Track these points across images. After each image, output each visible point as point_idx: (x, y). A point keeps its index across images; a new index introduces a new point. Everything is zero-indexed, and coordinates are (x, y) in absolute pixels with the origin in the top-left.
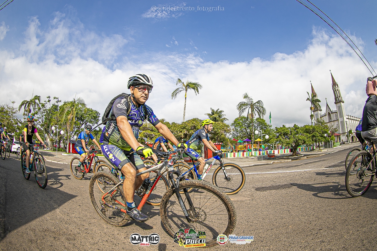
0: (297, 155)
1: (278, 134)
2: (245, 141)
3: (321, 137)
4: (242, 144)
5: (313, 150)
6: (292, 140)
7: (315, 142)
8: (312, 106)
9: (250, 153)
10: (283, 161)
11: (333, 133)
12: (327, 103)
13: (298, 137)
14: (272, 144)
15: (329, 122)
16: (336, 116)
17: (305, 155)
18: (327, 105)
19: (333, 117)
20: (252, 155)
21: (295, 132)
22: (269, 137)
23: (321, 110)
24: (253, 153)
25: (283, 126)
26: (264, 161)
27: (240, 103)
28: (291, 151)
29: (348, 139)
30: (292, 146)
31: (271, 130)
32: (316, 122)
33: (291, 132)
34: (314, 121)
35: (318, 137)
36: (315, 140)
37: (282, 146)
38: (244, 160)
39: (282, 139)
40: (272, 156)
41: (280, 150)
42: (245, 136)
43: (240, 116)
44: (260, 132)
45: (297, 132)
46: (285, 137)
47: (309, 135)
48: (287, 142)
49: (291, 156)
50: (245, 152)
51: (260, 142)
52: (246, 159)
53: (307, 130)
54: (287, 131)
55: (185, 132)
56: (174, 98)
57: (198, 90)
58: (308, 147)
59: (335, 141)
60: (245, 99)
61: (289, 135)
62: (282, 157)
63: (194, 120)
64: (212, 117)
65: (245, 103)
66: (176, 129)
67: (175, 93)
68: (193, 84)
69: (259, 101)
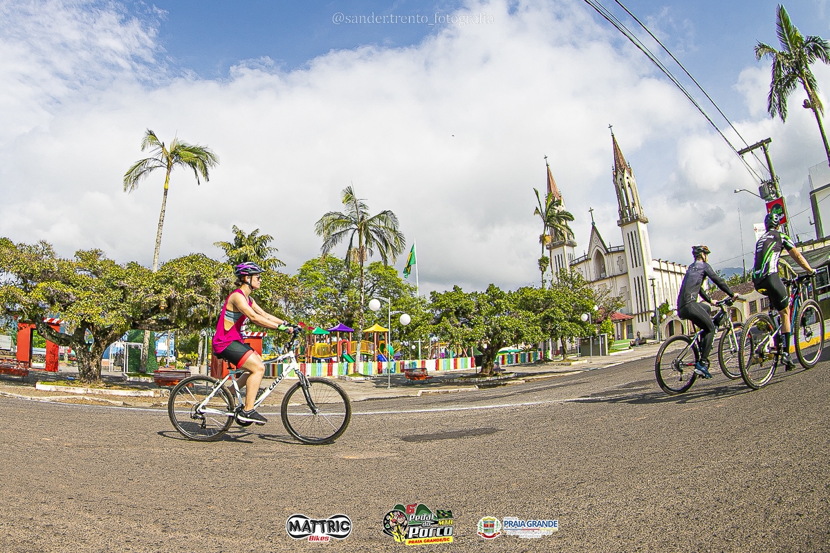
0: (496, 375)
1: (438, 312)
2: (336, 330)
3: (570, 321)
4: (325, 338)
5: (545, 360)
6: (481, 330)
7: (552, 336)
8: (547, 233)
9: (351, 365)
10: (452, 389)
11: (608, 312)
12: (593, 224)
13: (499, 321)
14: (416, 344)
15: (598, 280)
16: (622, 262)
17: (518, 376)
18: (594, 228)
19: (611, 264)
21: (489, 307)
22: (412, 320)
23: (572, 245)
24: (361, 366)
25: (455, 288)
26: (395, 389)
27: (325, 216)
28: (478, 361)
29: (656, 329)
31: (414, 299)
32: (555, 279)
33: (478, 306)
34: (550, 275)
35: (560, 321)
36: (552, 331)
39: (451, 327)
40: (418, 377)
41: (441, 361)
42: (334, 317)
43: (325, 254)
44: (382, 302)
45: (498, 306)
46: (459, 320)
47: (533, 317)
48: (466, 334)
49: (476, 375)
50: (334, 364)
51: (380, 336)
53: (527, 302)
54: (466, 305)
55: (172, 293)
56: (129, 188)
57: (206, 169)
58: (529, 354)
59: (613, 335)
60: (344, 205)
61: (474, 314)
62: (448, 380)
63: (193, 259)
64: (235, 253)
65: (341, 215)
66: (145, 283)
67: (134, 175)
68: (193, 150)
69: (384, 213)
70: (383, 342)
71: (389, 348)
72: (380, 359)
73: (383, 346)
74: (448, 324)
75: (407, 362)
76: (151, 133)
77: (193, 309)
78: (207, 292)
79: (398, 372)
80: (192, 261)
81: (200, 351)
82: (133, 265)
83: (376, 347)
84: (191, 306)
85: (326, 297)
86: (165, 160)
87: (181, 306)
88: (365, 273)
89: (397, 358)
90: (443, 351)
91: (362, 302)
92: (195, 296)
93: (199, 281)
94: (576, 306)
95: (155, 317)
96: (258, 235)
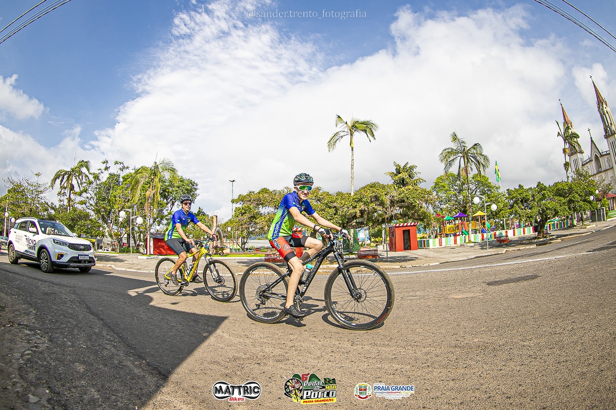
0: (545, 237)
1: (512, 202)
2: (457, 217)
3: (583, 201)
4: (452, 222)
5: (572, 226)
6: (535, 210)
7: (574, 211)
8: (566, 147)
9: (467, 237)
10: (522, 248)
11: (604, 193)
12: (591, 138)
13: (545, 204)
14: (503, 220)
15: (598, 173)
16: (609, 161)
17: (558, 236)
18: (592, 141)
19: (604, 163)
20: (470, 242)
21: (539, 196)
22: (498, 207)
23: (582, 153)
24: (472, 236)
25: (520, 186)
26: (491, 250)
27: (444, 151)
28: (535, 229)
30: (536, 221)
31: (499, 194)
32: (574, 175)
33: (533, 196)
34: (571, 174)
35: (578, 202)
36: (574, 208)
37: (519, 222)
38: (457, 250)
39: (519, 211)
40: (503, 241)
41: (516, 230)
42: (456, 208)
43: (446, 172)
44: (481, 198)
45: (544, 195)
46: (523, 206)
47: (563, 200)
48: (528, 214)
49: (535, 238)
50: (458, 238)
51: (482, 218)
52: (462, 249)
53: (560, 191)
54: (526, 196)
55: (363, 207)
56: (331, 150)
57: (372, 133)
58: (564, 223)
59: (609, 208)
60: (453, 143)
61: (531, 201)
62: (521, 242)
63: (373, 186)
64: (397, 178)
65: (452, 149)
66: (347, 203)
67: (333, 142)
68: (362, 123)
69: (476, 145)
70: (483, 221)
71: (487, 224)
72: (483, 232)
73: (484, 224)
74: (517, 208)
75: (498, 233)
76: (339, 116)
77: (376, 214)
78: (382, 204)
79: (493, 239)
80: (372, 187)
81: (383, 236)
82: (338, 194)
83: (480, 224)
84: (374, 213)
85: (451, 197)
86: (349, 131)
87: (368, 213)
88: (470, 181)
89: (493, 230)
90: (518, 223)
91: (470, 199)
92: (376, 207)
93: (377, 198)
94: (586, 192)
95: (355, 221)
96: (408, 166)
